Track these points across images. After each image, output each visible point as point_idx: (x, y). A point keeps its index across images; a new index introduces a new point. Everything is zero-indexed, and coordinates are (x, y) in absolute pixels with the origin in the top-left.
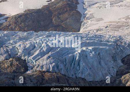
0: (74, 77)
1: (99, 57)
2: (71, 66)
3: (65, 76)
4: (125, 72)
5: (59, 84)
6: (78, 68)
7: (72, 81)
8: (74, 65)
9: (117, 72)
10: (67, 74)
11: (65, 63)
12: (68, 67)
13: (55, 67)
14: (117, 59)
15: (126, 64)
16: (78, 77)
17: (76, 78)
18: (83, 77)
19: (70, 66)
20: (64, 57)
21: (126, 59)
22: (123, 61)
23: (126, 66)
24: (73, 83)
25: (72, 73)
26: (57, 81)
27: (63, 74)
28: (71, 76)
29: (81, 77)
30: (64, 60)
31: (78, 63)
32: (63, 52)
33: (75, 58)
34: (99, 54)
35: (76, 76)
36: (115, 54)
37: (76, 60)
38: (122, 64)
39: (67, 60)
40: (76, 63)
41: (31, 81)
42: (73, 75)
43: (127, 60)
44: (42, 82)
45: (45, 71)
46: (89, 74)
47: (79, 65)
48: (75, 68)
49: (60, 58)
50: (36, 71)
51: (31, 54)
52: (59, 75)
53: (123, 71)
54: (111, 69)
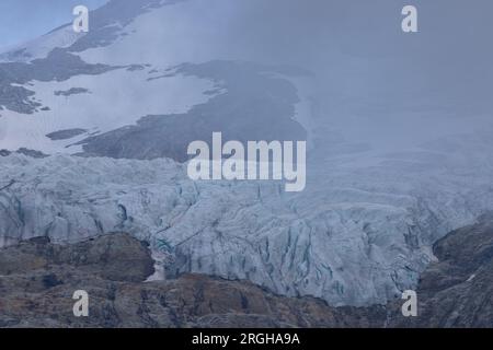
0: (291, 294)
1: (365, 234)
2: (283, 261)
3: (265, 289)
4: (442, 281)
5: (248, 312)
6: (303, 266)
7: (287, 304)
8: (293, 258)
9: (420, 281)
10: (270, 286)
11: (264, 252)
12: (273, 263)
13: (235, 262)
14: (420, 244)
15: (446, 258)
16: (302, 295)
17: (299, 297)
18: (318, 293)
19: (279, 261)
20: (262, 235)
21: (445, 244)
22: (437, 249)
23: (446, 264)
24: (287, 313)
25: (287, 281)
26: (241, 305)
27: (258, 286)
28: (282, 291)
29: (311, 296)
30: (263, 244)
31: (302, 253)
32: (259, 221)
33: (293, 238)
34: (366, 227)
35: (297, 292)
36: (413, 227)
37: (298, 244)
38: (435, 259)
39: (271, 244)
40: (300, 255)
41: (165, 305)
42: (288, 289)
43: (451, 245)
44: (197, 307)
45: (205, 275)
46: (336, 286)
47: (306, 257)
48: (295, 267)
49: (251, 237)
50: (178, 275)
51: (165, 225)
52: (246, 289)
53: (436, 277)
54: (401, 272)
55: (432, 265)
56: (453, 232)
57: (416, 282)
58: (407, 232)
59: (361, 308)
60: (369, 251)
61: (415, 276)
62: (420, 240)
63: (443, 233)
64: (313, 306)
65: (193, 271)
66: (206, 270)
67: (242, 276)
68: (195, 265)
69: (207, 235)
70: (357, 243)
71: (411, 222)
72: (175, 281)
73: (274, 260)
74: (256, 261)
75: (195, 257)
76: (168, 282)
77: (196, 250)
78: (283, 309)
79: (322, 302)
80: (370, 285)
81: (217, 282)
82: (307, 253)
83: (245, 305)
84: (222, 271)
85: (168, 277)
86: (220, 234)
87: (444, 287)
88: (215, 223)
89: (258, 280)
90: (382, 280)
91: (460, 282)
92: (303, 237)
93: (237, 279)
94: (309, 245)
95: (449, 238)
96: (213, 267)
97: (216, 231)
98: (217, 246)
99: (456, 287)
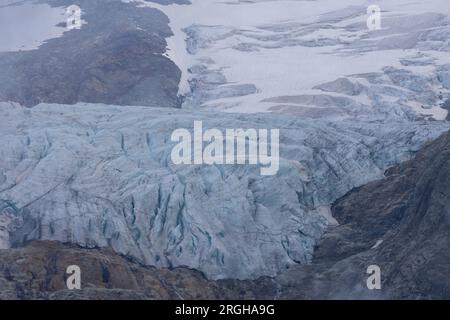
0: (162, 264)
1: (250, 192)
2: (152, 225)
3: (131, 259)
4: (343, 249)
5: (110, 287)
6: (176, 231)
7: (157, 277)
8: (164, 221)
9: (316, 248)
10: (137, 255)
11: (129, 214)
12: (141, 228)
13: (94, 227)
14: (316, 205)
15: (346, 222)
16: (175, 266)
17: (171, 268)
18: (194, 264)
19: (147, 225)
20: (126, 194)
21: (346, 204)
22: (336, 210)
23: (348, 228)
24: (157, 287)
25: (157, 249)
26: (101, 279)
27: (122, 255)
28: (151, 261)
29: (186, 267)
30: (128, 205)
31: (175, 215)
32: (124, 177)
33: (164, 197)
34: (251, 183)
35: (169, 262)
36: (307, 183)
37: (170, 204)
38: (333, 221)
39: (138, 204)
40: (172, 217)
41: (10, 278)
42: (158, 258)
43: (353, 205)
44: (48, 282)
45: (58, 242)
46: (216, 255)
47: (179, 220)
48: (166, 232)
49: (113, 197)
50: (26, 243)
51: (10, 182)
52: (107, 258)
53: (336, 243)
54: (293, 238)
55: (330, 228)
56: (356, 190)
57: (311, 250)
58: (300, 190)
59: (246, 281)
60: (255, 213)
61: (311, 242)
62: (316, 200)
63: (344, 190)
64: (189, 279)
65: (44, 238)
66: (60, 236)
67: (103, 243)
68: (46, 231)
69: (61, 195)
70: (240, 203)
71: (305, 178)
72: (22, 250)
73: (142, 223)
74: (120, 225)
75: (46, 221)
76: (14, 251)
77: (47, 213)
78: (153, 283)
79: (198, 274)
80: (257, 253)
81: (73, 251)
82: (180, 214)
83: (106, 278)
84: (79, 237)
85: (15, 245)
86: (76, 192)
87: (345, 255)
88: (70, 180)
89: (122, 248)
90: (270, 248)
91: (363, 249)
92: (176, 197)
93: (97, 247)
94: (182, 206)
95: (351, 197)
96: (68, 233)
97: (71, 190)
98: (73, 208)
99: (359, 255)
